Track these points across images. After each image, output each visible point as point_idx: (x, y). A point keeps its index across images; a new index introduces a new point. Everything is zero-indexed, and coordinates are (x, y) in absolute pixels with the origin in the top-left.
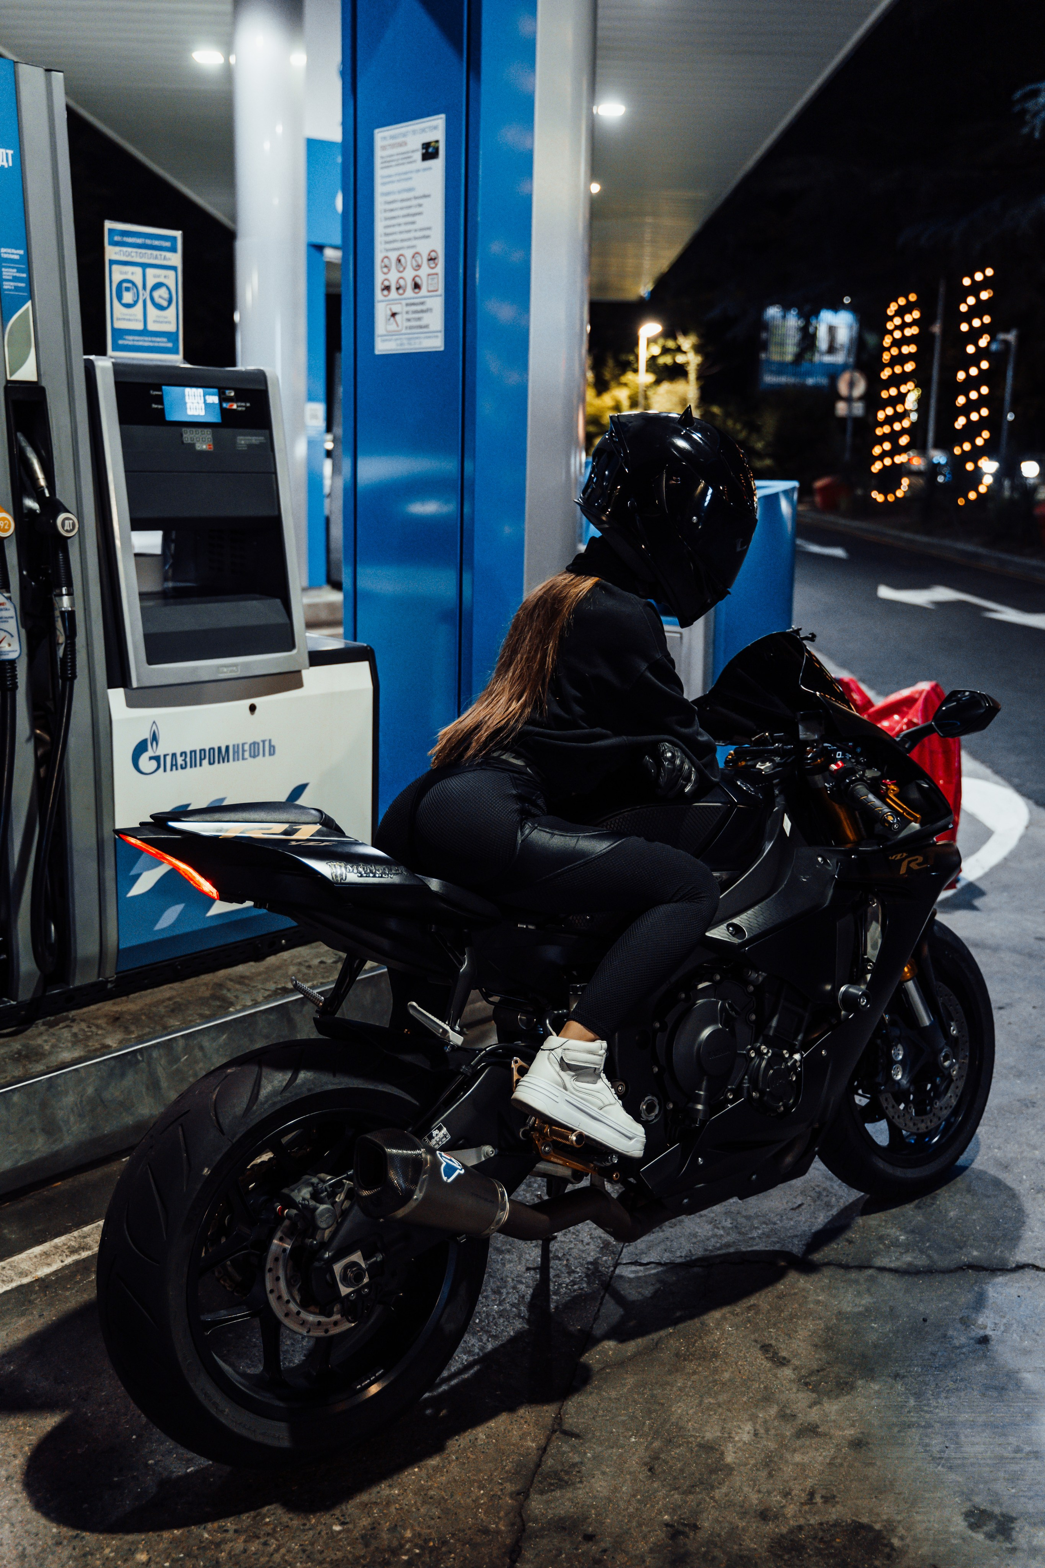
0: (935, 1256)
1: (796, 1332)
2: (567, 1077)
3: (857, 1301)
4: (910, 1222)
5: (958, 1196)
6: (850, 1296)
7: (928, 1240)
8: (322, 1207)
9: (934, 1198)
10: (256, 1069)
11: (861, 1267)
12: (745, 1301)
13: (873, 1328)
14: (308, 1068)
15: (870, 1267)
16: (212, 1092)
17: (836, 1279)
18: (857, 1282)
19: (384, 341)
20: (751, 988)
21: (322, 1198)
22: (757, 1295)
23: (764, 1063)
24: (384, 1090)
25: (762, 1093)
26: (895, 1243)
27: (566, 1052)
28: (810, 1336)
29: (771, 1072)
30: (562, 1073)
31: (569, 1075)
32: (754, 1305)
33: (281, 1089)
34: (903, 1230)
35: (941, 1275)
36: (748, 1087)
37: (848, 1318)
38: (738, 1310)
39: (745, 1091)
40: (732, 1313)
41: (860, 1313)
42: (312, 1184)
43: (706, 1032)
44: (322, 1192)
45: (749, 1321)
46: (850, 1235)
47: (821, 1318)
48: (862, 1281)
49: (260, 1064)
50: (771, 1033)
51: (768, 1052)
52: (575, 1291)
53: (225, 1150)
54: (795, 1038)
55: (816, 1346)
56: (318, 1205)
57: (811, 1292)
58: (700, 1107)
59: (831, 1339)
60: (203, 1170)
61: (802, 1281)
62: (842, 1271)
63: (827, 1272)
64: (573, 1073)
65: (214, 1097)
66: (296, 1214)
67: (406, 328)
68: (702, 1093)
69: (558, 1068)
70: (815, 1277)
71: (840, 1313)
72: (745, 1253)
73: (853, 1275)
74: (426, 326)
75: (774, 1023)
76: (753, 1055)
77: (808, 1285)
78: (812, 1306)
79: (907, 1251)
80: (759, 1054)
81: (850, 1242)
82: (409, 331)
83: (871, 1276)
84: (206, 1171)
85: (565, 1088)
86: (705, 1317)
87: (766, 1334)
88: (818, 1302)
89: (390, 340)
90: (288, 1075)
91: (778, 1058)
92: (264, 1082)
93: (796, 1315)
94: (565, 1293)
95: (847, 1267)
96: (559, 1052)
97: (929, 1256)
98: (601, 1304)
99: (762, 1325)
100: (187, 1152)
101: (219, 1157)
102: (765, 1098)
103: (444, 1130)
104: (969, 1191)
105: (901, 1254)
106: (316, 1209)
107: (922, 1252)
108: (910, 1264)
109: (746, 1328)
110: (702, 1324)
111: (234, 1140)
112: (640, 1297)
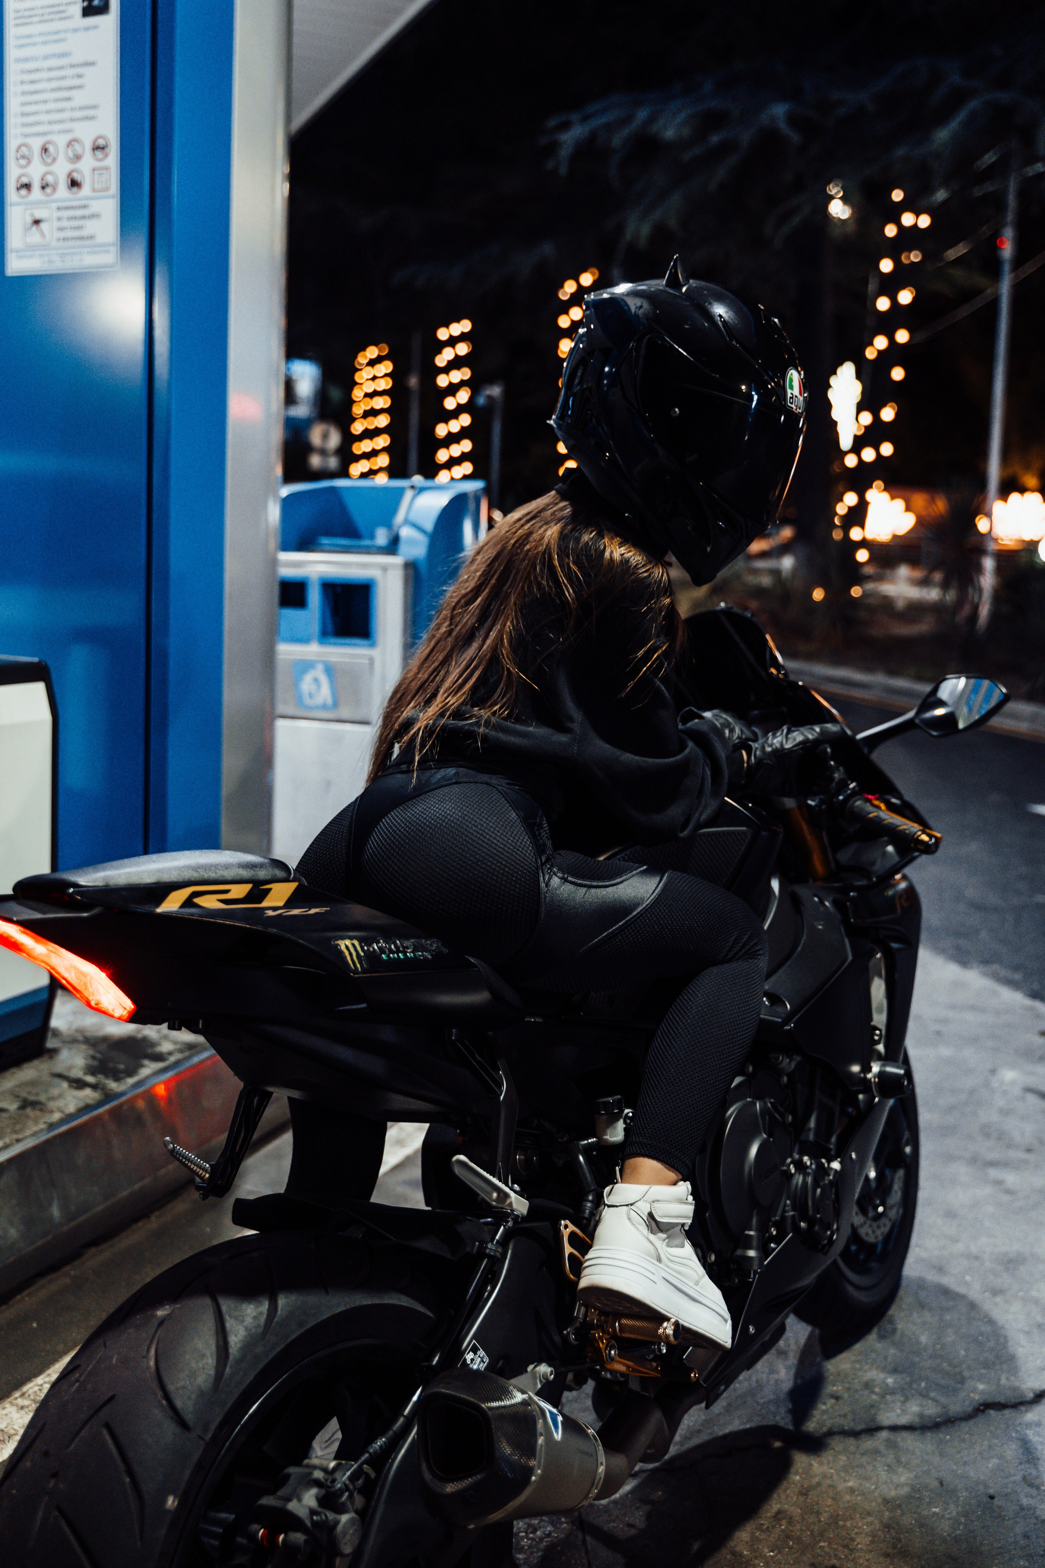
0: (943, 1400)
1: (853, 1540)
2: (658, 1240)
3: (895, 1479)
4: (886, 1358)
5: (915, 1315)
6: (883, 1475)
7: (921, 1379)
8: (344, 1518)
9: (891, 1322)
10: (207, 1301)
11: (873, 1430)
12: (766, 1507)
13: (935, 1514)
14: (290, 1286)
15: (880, 1428)
16: (146, 1357)
17: (854, 1453)
18: (876, 1452)
19: (21, 257)
20: (785, 1079)
21: (343, 1504)
22: (775, 1496)
23: (810, 1180)
24: (390, 1302)
25: (811, 1222)
26: (888, 1391)
27: (656, 1205)
28: (872, 1542)
29: (819, 1191)
30: (652, 1237)
31: (659, 1238)
32: (779, 1512)
33: (260, 1330)
34: (884, 1370)
35: (963, 1424)
36: (793, 1216)
37: (899, 1506)
38: (765, 1523)
39: (789, 1222)
40: (760, 1528)
41: (909, 1497)
42: (317, 1483)
43: (754, 1150)
44: (342, 1495)
45: (788, 1537)
46: (831, 1388)
47: (869, 1514)
48: (882, 1448)
49: (214, 1292)
50: (811, 1137)
51: (811, 1164)
52: (541, 1539)
53: (196, 1456)
54: (828, 1140)
55: (887, 1555)
56: (338, 1517)
57: (835, 1477)
58: (752, 1253)
59: (900, 1541)
60: (165, 1501)
61: (815, 1465)
62: (852, 1441)
63: (837, 1444)
64: (664, 1236)
65: (152, 1363)
66: (305, 1541)
67: (58, 240)
68: (752, 1233)
69: (644, 1230)
70: (827, 1456)
71: (886, 1501)
72: (725, 1437)
73: (868, 1443)
74: (91, 237)
75: (812, 1124)
76: (793, 1171)
77: (825, 1468)
78: (848, 1497)
79: (907, 1399)
80: (801, 1167)
81: (837, 1398)
82: (61, 244)
83: (888, 1440)
84: (171, 1502)
85: (659, 1260)
86: (732, 1544)
87: (819, 1551)
88: (852, 1490)
89: (31, 257)
90: (265, 1306)
91: (822, 1171)
92: (230, 1323)
93: (838, 1515)
94: (530, 1547)
95: (855, 1434)
96: (644, 1208)
97: (934, 1400)
98: (587, 1552)
99: (806, 1538)
100: (130, 1473)
101: (187, 1473)
102: (817, 1228)
103: (481, 1353)
104: (922, 1306)
105: (904, 1402)
106: (337, 1523)
107: (924, 1395)
108: (921, 1416)
109: (791, 1548)
110: (734, 1553)
111: (208, 1437)
112: (633, 1532)
